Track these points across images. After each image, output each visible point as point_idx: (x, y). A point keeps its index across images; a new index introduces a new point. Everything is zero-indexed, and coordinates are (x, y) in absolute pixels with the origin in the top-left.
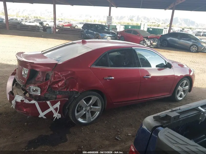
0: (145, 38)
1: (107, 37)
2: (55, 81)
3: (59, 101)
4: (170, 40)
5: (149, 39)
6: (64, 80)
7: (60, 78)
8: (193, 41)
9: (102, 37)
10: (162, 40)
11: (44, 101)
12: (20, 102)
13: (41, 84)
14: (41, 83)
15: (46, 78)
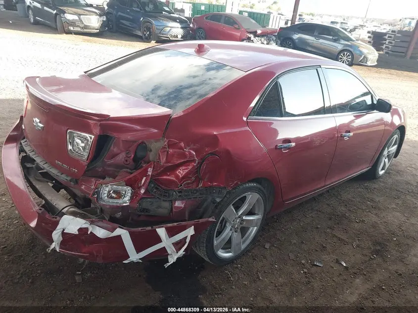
0: (251, 33)
1: (170, 28)
2: (170, 164)
3: (193, 226)
4: (300, 39)
5: (258, 36)
6: (194, 161)
7: (183, 155)
8: (343, 42)
9: (159, 29)
10: (282, 38)
11: (149, 228)
12: (77, 233)
13: (131, 176)
14: (131, 173)
15: (135, 155)
